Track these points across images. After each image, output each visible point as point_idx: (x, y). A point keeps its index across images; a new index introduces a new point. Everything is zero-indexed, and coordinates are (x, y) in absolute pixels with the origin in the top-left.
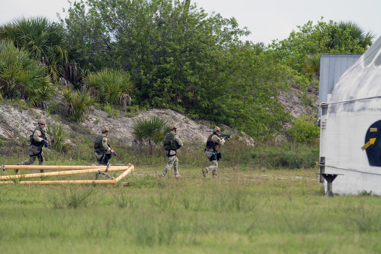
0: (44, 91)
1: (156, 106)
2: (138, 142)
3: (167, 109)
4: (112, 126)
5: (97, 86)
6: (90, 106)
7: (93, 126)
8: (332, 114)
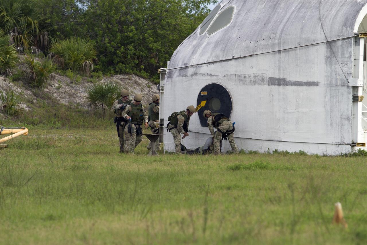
0: (6, 59)
1: (121, 72)
2: (93, 106)
3: (130, 74)
4: (73, 91)
5: (62, 54)
6: (52, 73)
7: (54, 92)
8: (169, 79)
